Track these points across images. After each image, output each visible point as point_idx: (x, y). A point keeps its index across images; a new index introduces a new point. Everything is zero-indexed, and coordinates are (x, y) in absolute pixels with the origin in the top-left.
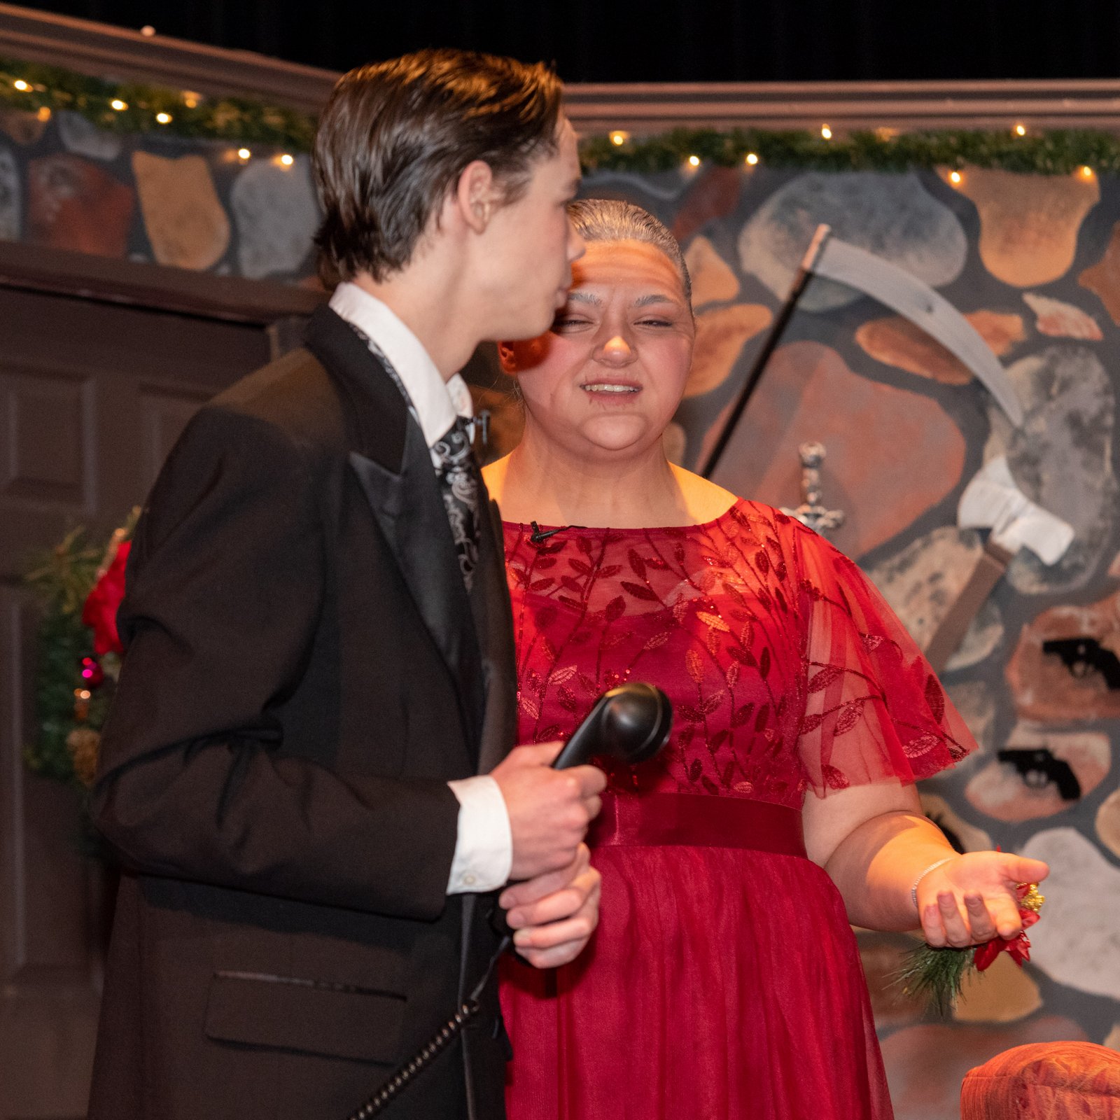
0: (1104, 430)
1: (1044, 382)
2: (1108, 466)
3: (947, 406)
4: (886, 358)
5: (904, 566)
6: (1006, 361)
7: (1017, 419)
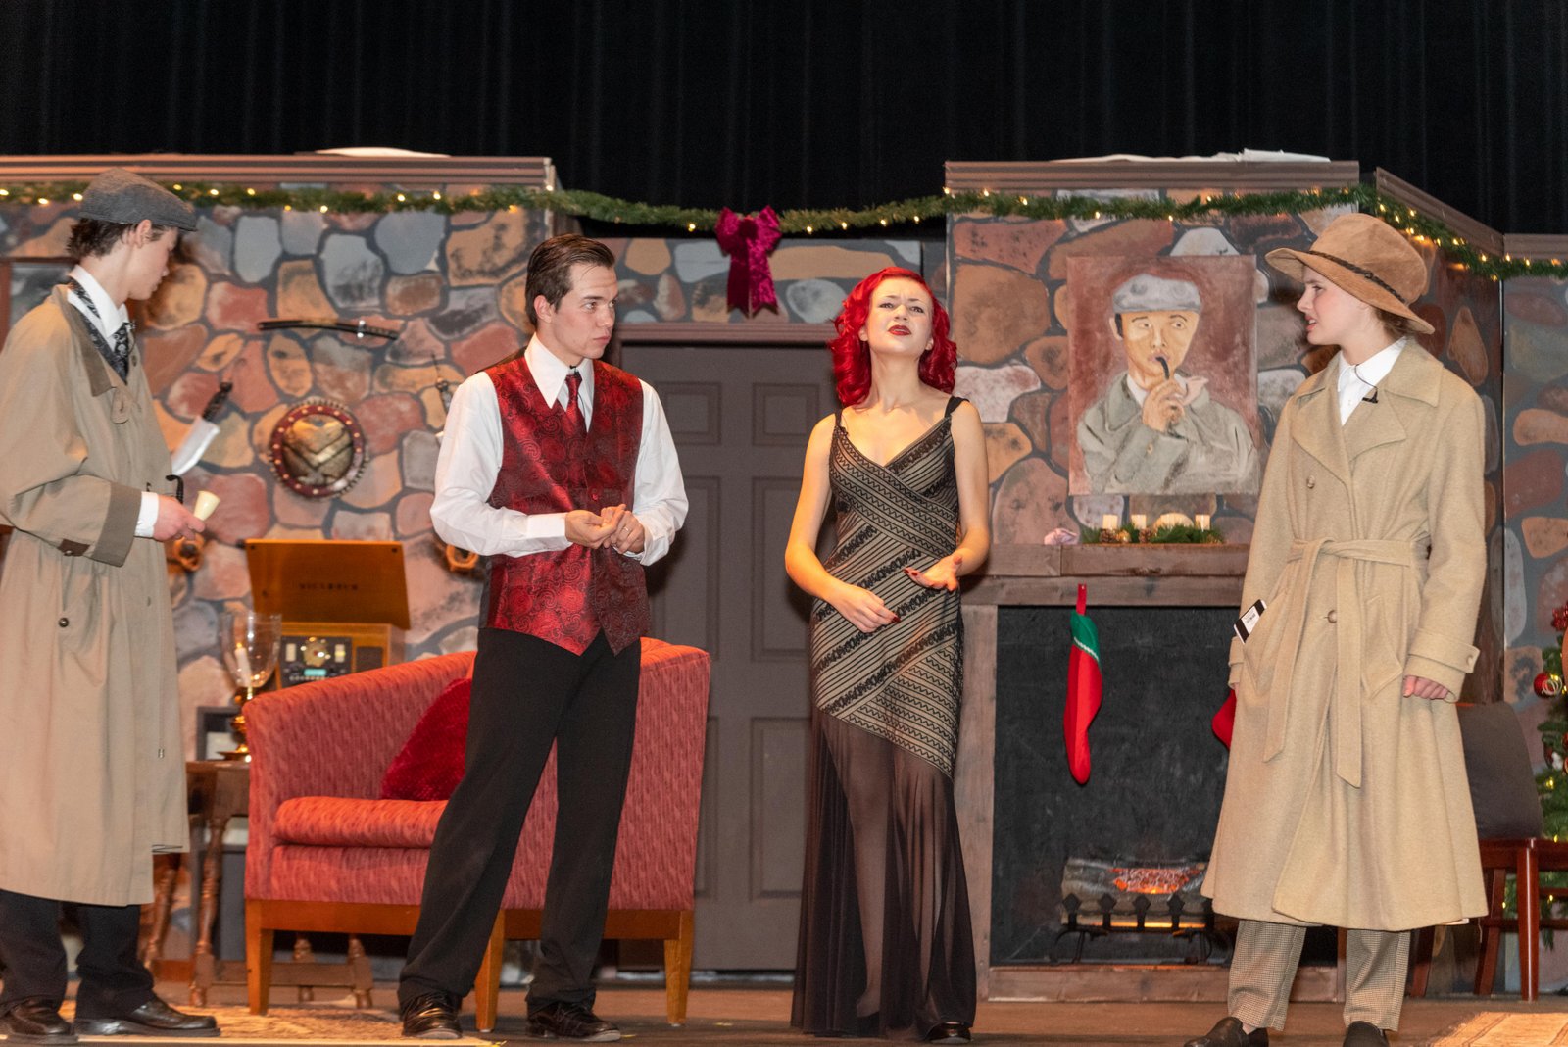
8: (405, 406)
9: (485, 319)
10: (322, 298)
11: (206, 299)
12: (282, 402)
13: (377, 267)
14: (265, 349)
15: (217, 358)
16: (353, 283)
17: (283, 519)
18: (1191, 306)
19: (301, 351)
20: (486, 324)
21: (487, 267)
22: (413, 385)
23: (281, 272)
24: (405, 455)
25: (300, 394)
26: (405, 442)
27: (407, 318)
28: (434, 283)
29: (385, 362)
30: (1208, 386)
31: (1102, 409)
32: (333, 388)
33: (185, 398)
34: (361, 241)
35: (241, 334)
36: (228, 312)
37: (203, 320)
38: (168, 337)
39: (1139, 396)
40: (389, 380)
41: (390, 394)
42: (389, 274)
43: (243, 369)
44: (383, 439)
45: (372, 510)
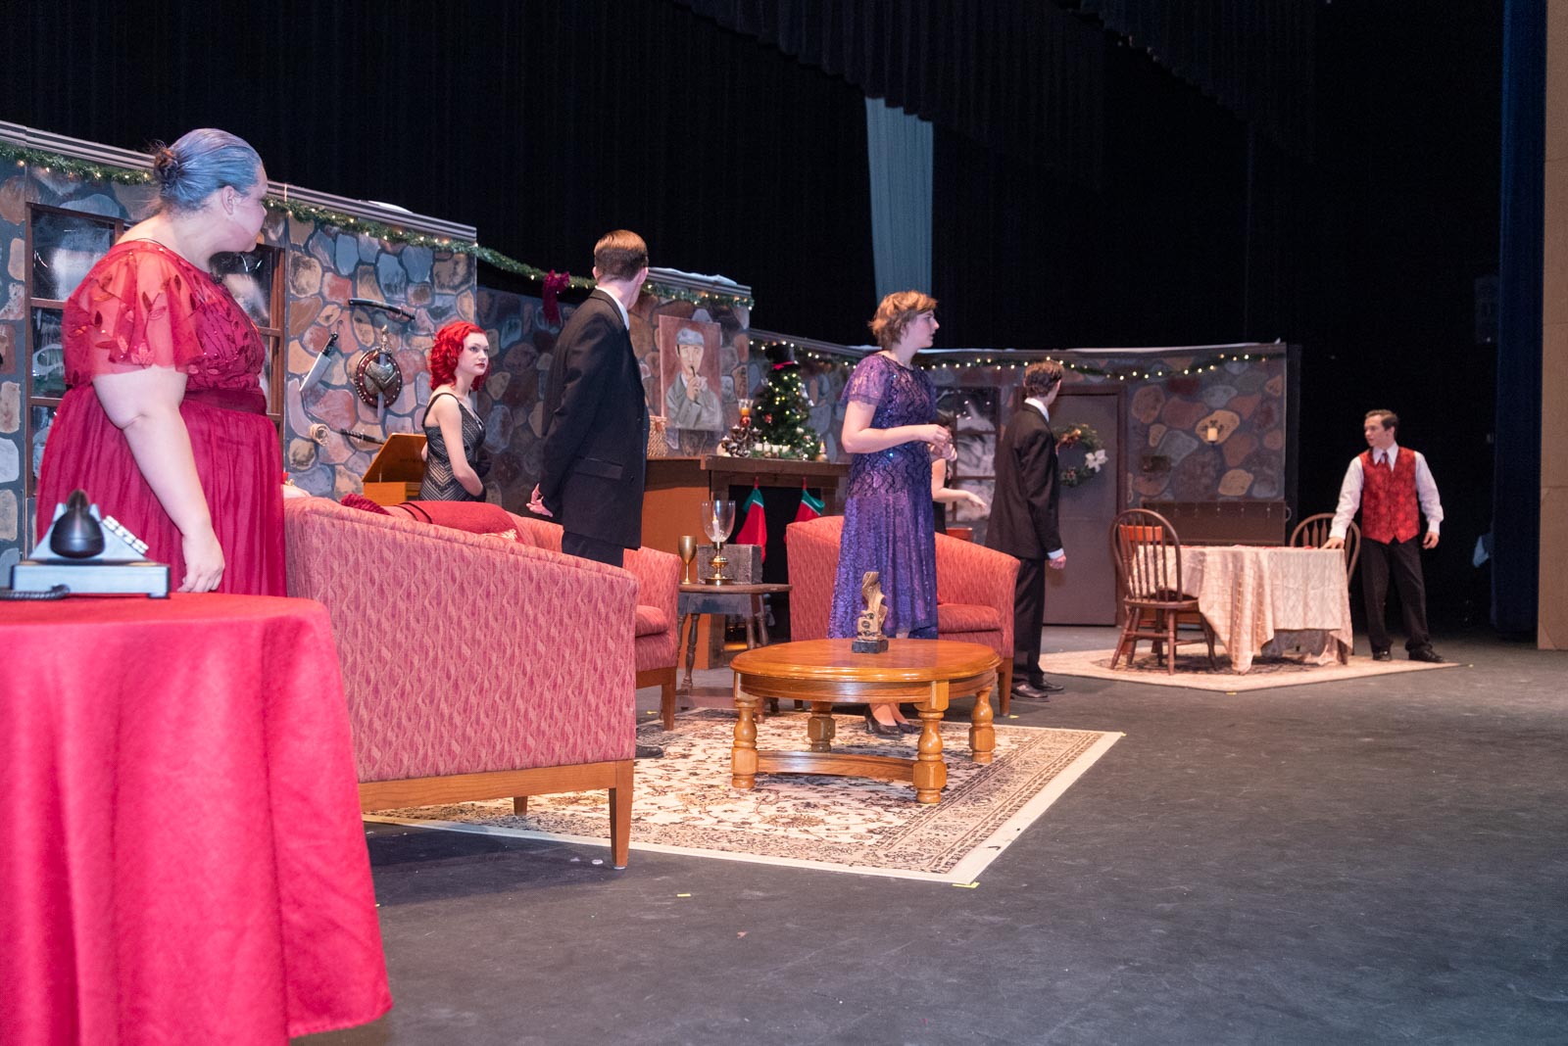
8: (417, 358)
9: (451, 313)
10: (378, 291)
11: (322, 281)
12: (361, 349)
13: (403, 276)
14: (352, 315)
15: (328, 318)
16: (393, 284)
17: (362, 418)
18: (700, 344)
19: (369, 320)
20: (451, 316)
21: (451, 284)
22: (421, 346)
23: (358, 270)
24: (418, 386)
25: (369, 345)
26: (418, 379)
27: (418, 308)
28: (428, 290)
29: (407, 331)
30: (707, 382)
31: (674, 388)
33: (312, 340)
34: (396, 259)
35: (339, 305)
36: (333, 291)
37: (320, 293)
38: (303, 302)
39: (685, 383)
40: (410, 342)
41: (411, 350)
42: (409, 281)
43: (341, 327)
44: (408, 375)
45: (404, 416)
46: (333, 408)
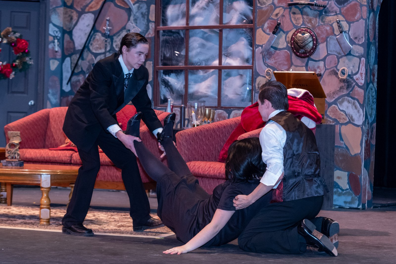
0: (145, 15)
1: (139, 8)
2: (146, 20)
3: (126, 11)
4: (119, 4)
5: (119, 36)
6: (134, 4)
7: (135, 13)
8: (328, 28)
9: (351, 0)
12: (294, 28)
14: (290, 11)
15: (277, 15)
17: (294, 63)
19: (300, 12)
20: (351, 2)
22: (330, 21)
24: (328, 43)
25: (299, 25)
26: (328, 39)
27: (329, 1)
29: (323, 14)
32: (308, 23)
33: (268, 27)
35: (283, 7)
36: (280, 1)
37: (273, 3)
38: (264, 9)
40: (324, 20)
41: (325, 24)
43: (284, 18)
44: (322, 38)
45: (319, 61)
46: (279, 60)
